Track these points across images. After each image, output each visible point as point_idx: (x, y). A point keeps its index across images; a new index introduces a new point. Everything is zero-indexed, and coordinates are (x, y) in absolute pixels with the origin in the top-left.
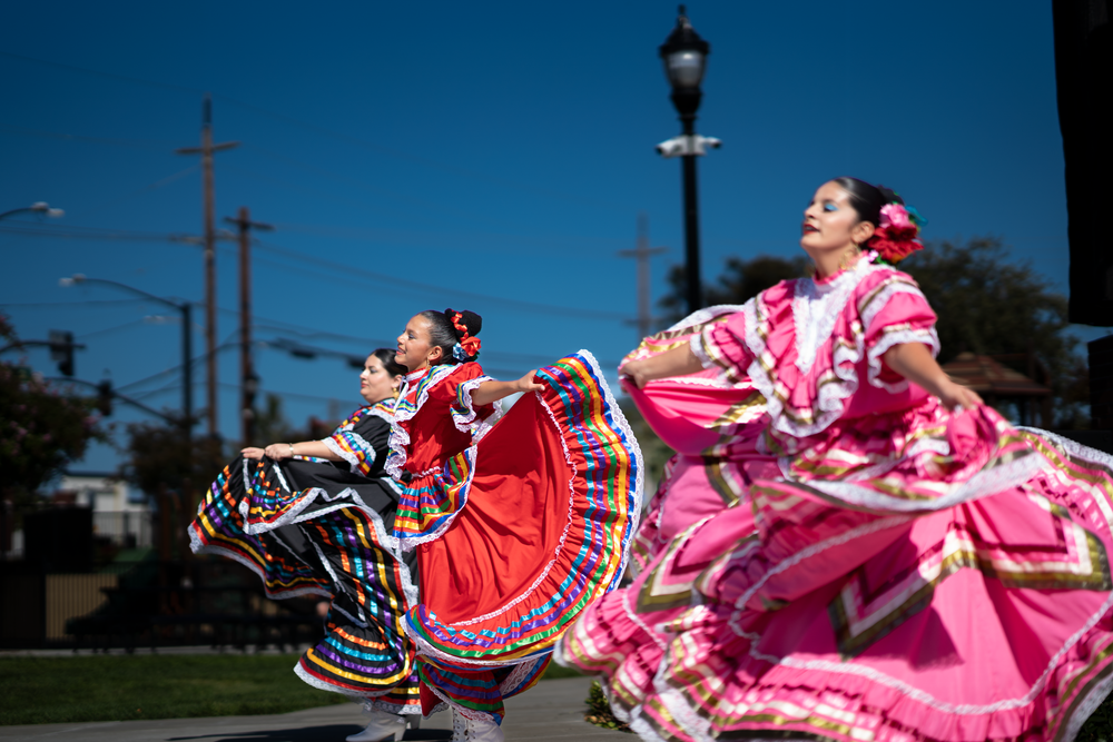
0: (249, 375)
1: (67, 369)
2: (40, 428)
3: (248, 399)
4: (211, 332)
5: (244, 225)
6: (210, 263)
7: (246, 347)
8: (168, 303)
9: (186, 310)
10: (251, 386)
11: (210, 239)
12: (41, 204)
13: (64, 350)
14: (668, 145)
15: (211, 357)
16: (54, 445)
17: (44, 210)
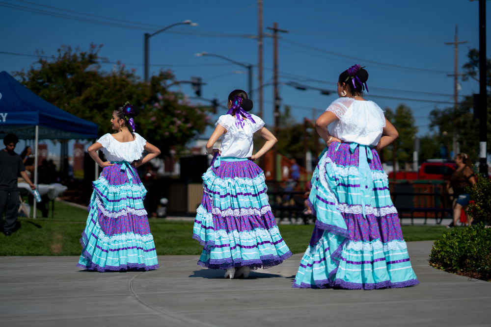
0: (277, 98)
1: (198, 93)
2: (186, 121)
3: (277, 108)
4: (261, 78)
5: (276, 30)
6: (261, 47)
7: (276, 85)
8: (242, 65)
9: (250, 68)
10: (278, 102)
11: (261, 37)
12: (188, 21)
13: (197, 85)
15: (261, 89)
16: (192, 128)
17: (188, 23)
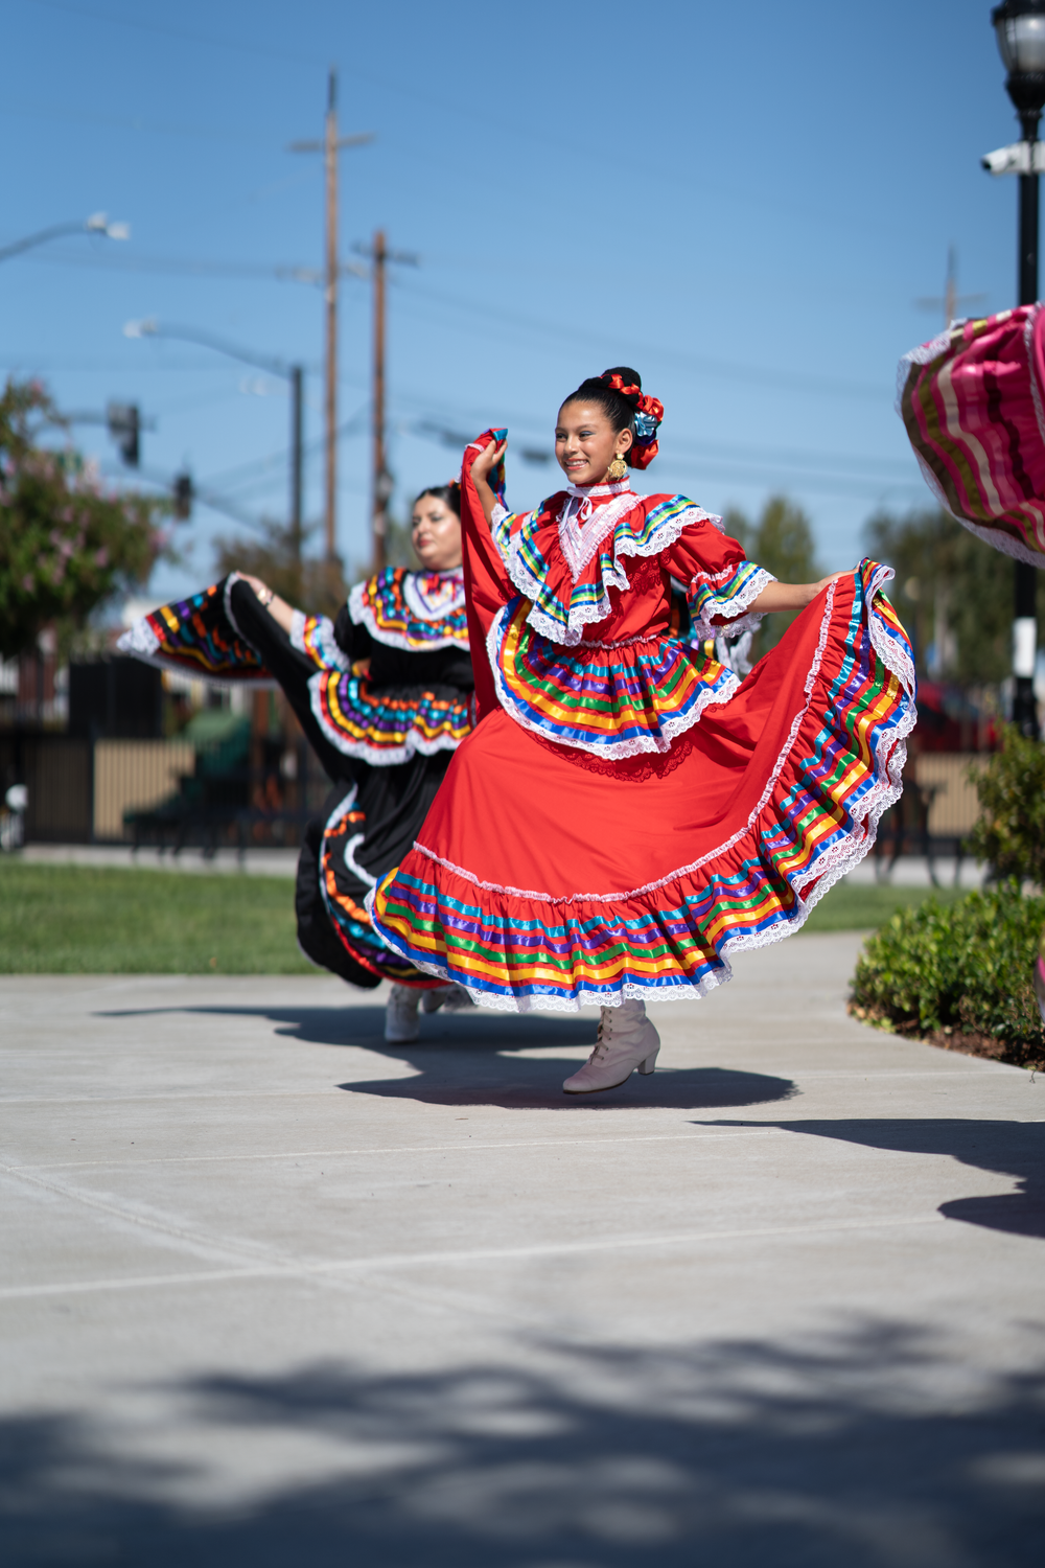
0: (382, 470)
1: (132, 454)
2: (92, 542)
3: (382, 505)
4: (331, 405)
5: (380, 256)
6: (332, 309)
7: (379, 431)
8: (272, 365)
9: (297, 377)
10: (384, 487)
11: (333, 273)
12: (97, 220)
13: (129, 430)
14: (998, 158)
15: (331, 440)
16: (110, 567)
17: (102, 231)
